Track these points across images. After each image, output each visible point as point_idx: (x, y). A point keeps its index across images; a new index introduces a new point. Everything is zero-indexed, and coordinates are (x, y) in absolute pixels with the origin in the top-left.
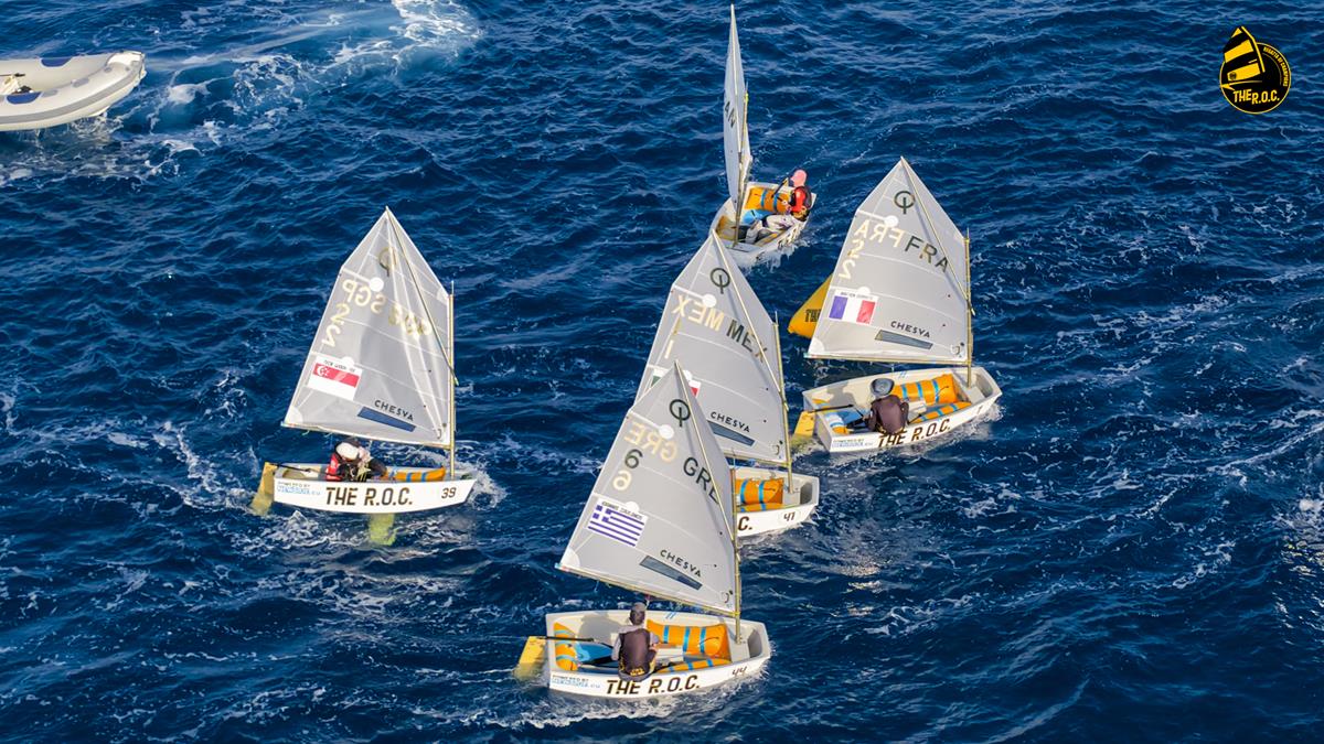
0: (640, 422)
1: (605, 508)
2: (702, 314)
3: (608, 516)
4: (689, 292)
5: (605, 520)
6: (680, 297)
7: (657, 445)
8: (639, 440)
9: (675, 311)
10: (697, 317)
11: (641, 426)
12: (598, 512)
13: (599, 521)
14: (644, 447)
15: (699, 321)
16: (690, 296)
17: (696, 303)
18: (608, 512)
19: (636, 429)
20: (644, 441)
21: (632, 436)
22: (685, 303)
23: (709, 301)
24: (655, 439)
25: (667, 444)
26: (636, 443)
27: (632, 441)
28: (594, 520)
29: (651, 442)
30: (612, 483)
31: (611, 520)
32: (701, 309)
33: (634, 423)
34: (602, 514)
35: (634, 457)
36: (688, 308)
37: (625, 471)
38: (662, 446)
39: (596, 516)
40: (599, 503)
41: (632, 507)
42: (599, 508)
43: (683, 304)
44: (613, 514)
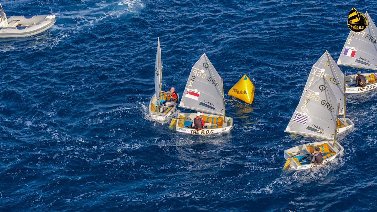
1: (298, 115)
9: (313, 74)
10: (319, 75)
14: (310, 98)
16: (318, 69)
19: (309, 93)
20: (311, 96)
22: (316, 71)
23: (323, 70)
24: (314, 96)
25: (317, 97)
26: (308, 97)
28: (295, 118)
30: (301, 108)
31: (299, 118)
37: (304, 105)
41: (306, 114)
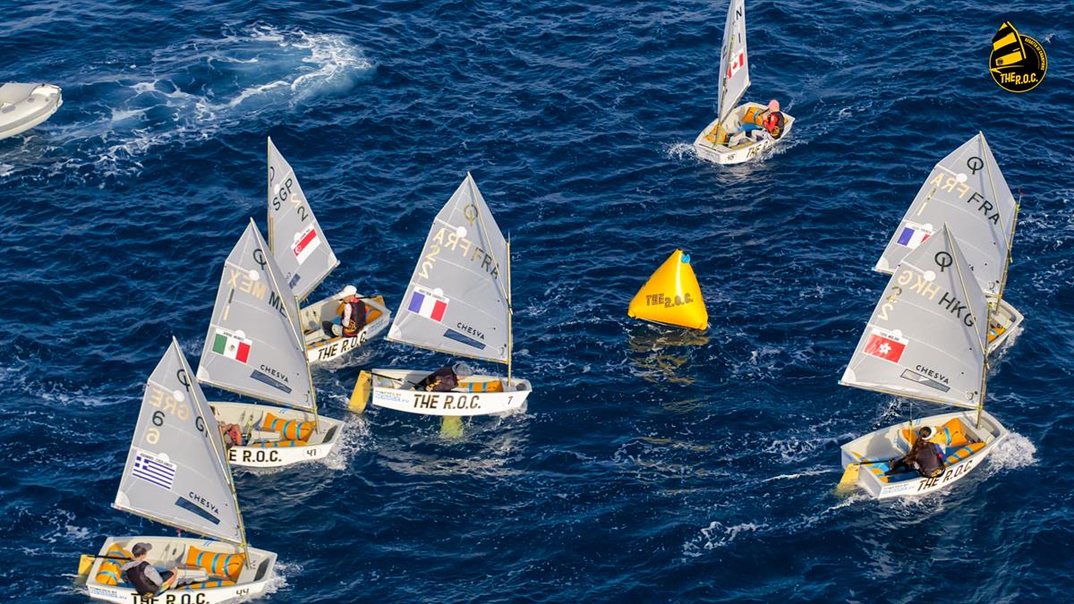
0: (159, 389)
1: (143, 459)
2: (250, 285)
3: (146, 465)
4: (239, 268)
5: (145, 468)
6: (232, 271)
7: (174, 406)
8: (160, 402)
9: (229, 282)
10: (247, 288)
11: (159, 392)
12: (138, 462)
13: (140, 469)
14: (165, 409)
15: (248, 291)
16: (240, 271)
17: (245, 277)
18: (146, 461)
19: (157, 395)
20: (164, 404)
21: (154, 401)
22: (236, 276)
23: (254, 275)
24: (172, 402)
25: (181, 406)
26: (158, 406)
27: (155, 404)
29: (168, 405)
30: (145, 438)
31: (149, 468)
32: (248, 282)
33: (155, 390)
34: (142, 463)
35: (158, 417)
36: (240, 280)
37: (155, 429)
38: (178, 407)
39: (137, 465)
40: (138, 455)
41: (164, 458)
42: (139, 459)
43: (235, 277)
44: (150, 464)
